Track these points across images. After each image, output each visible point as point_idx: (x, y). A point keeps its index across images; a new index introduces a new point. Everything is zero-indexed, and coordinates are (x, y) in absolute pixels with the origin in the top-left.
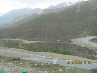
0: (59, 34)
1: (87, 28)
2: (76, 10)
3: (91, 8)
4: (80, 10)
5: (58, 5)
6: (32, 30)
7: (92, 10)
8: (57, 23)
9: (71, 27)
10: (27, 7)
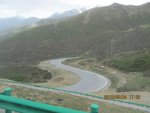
0: (50, 55)
1: (92, 46)
2: (83, 20)
3: (104, 18)
4: (89, 21)
5: (65, 13)
6: (13, 50)
7: (106, 20)
8: (53, 40)
9: (71, 45)
10: (17, 16)
